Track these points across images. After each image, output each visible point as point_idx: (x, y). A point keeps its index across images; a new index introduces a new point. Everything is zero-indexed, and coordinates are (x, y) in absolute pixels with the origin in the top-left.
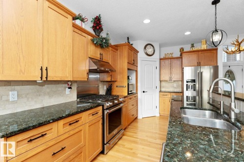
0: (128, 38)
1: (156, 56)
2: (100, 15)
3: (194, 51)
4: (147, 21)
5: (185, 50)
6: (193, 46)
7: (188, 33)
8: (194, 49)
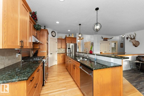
0: (45, 26)
1: (56, 37)
2: (36, 12)
3: (70, 38)
4: (58, 23)
5: (67, 37)
6: (69, 35)
7: (69, 31)
8: (70, 37)
